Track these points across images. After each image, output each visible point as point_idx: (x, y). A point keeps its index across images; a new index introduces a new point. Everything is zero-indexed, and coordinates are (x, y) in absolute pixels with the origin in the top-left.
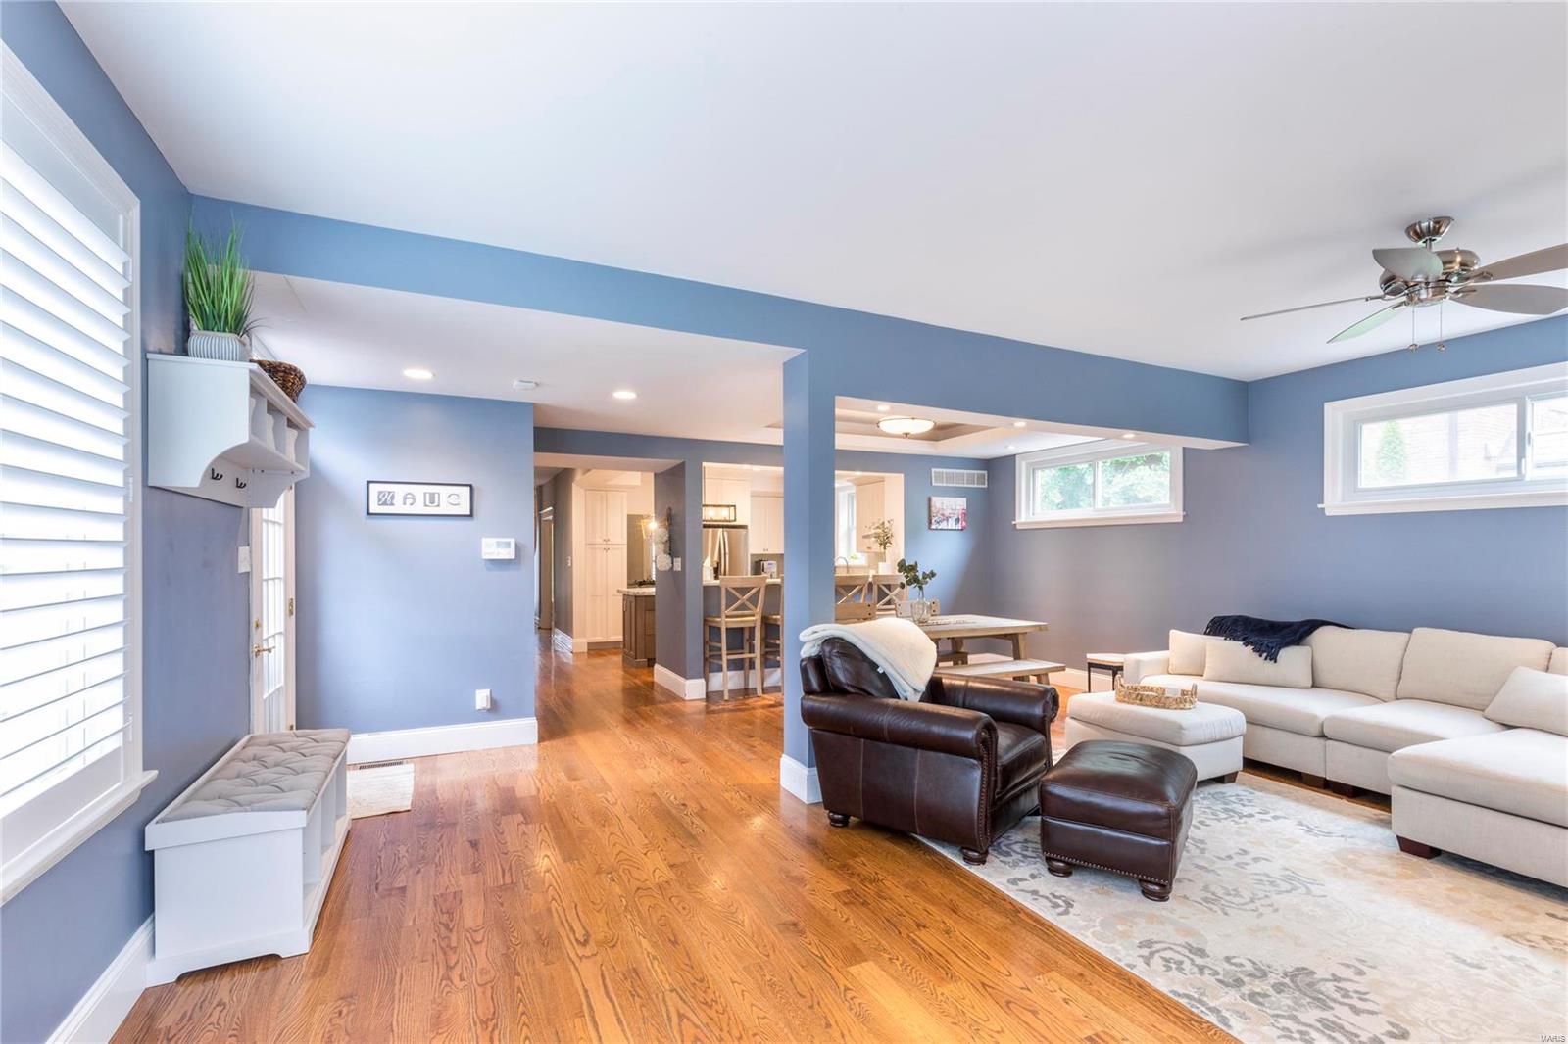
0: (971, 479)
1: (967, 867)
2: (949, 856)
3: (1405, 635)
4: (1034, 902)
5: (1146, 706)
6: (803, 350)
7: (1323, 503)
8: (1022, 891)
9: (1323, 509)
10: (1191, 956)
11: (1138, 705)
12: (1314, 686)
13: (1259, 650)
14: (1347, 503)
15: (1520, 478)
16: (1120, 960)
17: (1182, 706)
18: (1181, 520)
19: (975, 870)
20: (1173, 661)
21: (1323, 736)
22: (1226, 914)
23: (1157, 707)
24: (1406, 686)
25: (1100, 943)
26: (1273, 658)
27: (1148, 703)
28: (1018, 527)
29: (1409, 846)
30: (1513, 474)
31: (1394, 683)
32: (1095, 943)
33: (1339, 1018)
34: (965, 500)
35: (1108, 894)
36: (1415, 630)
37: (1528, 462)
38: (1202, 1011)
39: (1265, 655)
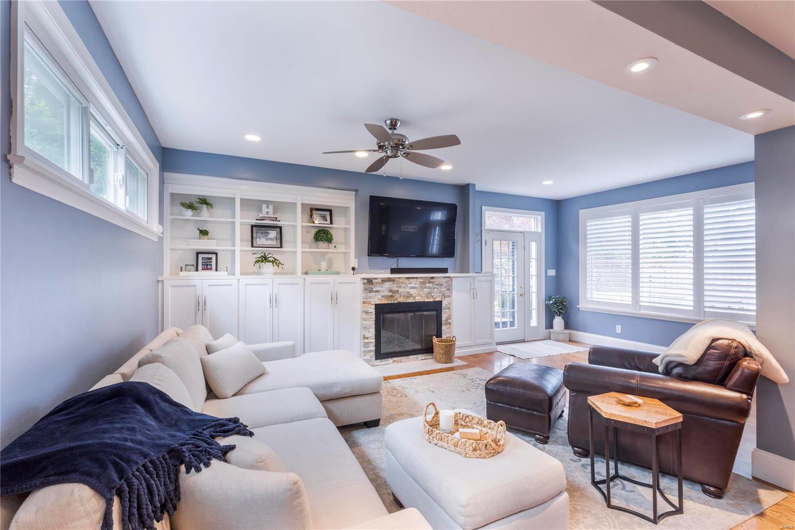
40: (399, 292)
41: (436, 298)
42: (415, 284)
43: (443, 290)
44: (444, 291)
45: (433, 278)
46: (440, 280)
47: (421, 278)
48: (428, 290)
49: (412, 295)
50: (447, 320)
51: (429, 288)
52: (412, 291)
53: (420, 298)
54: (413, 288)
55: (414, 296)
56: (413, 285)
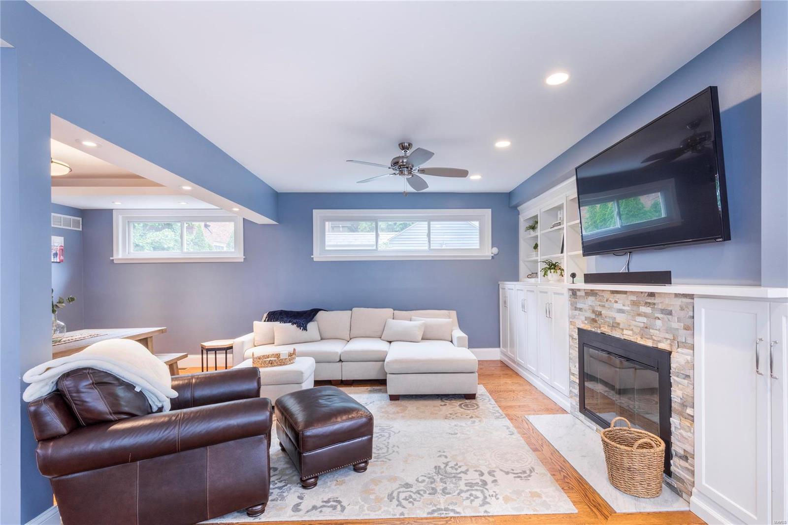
0: (67, 223)
1: (257, 520)
2: (235, 521)
3: (349, 312)
4: (322, 514)
5: (275, 366)
6: (12, 46)
7: (313, 255)
8: (308, 512)
9: (313, 258)
10: (409, 490)
11: (270, 366)
12: (322, 339)
13: (299, 326)
14: (321, 256)
15: (376, 250)
16: (395, 515)
17: (292, 362)
18: (242, 260)
19: (263, 518)
20: (257, 339)
21: (340, 361)
22: (390, 460)
23: (281, 365)
24: (354, 332)
25: (377, 513)
26: (305, 329)
27: (275, 364)
28: (115, 262)
29: (394, 398)
30: (374, 248)
31: (349, 332)
32: (376, 515)
33: (468, 480)
34: (62, 238)
35: (343, 482)
36: (353, 309)
37: (380, 242)
38: (446, 514)
39: (302, 328)
40: (603, 316)
41: (659, 341)
42: (624, 305)
43: (675, 325)
44: (677, 329)
45: (652, 295)
46: (667, 301)
47: (632, 292)
48: (645, 320)
49: (619, 324)
50: (684, 405)
51: (645, 315)
52: (620, 318)
53: (630, 333)
54: (621, 311)
55: (621, 327)
56: (619, 306)
